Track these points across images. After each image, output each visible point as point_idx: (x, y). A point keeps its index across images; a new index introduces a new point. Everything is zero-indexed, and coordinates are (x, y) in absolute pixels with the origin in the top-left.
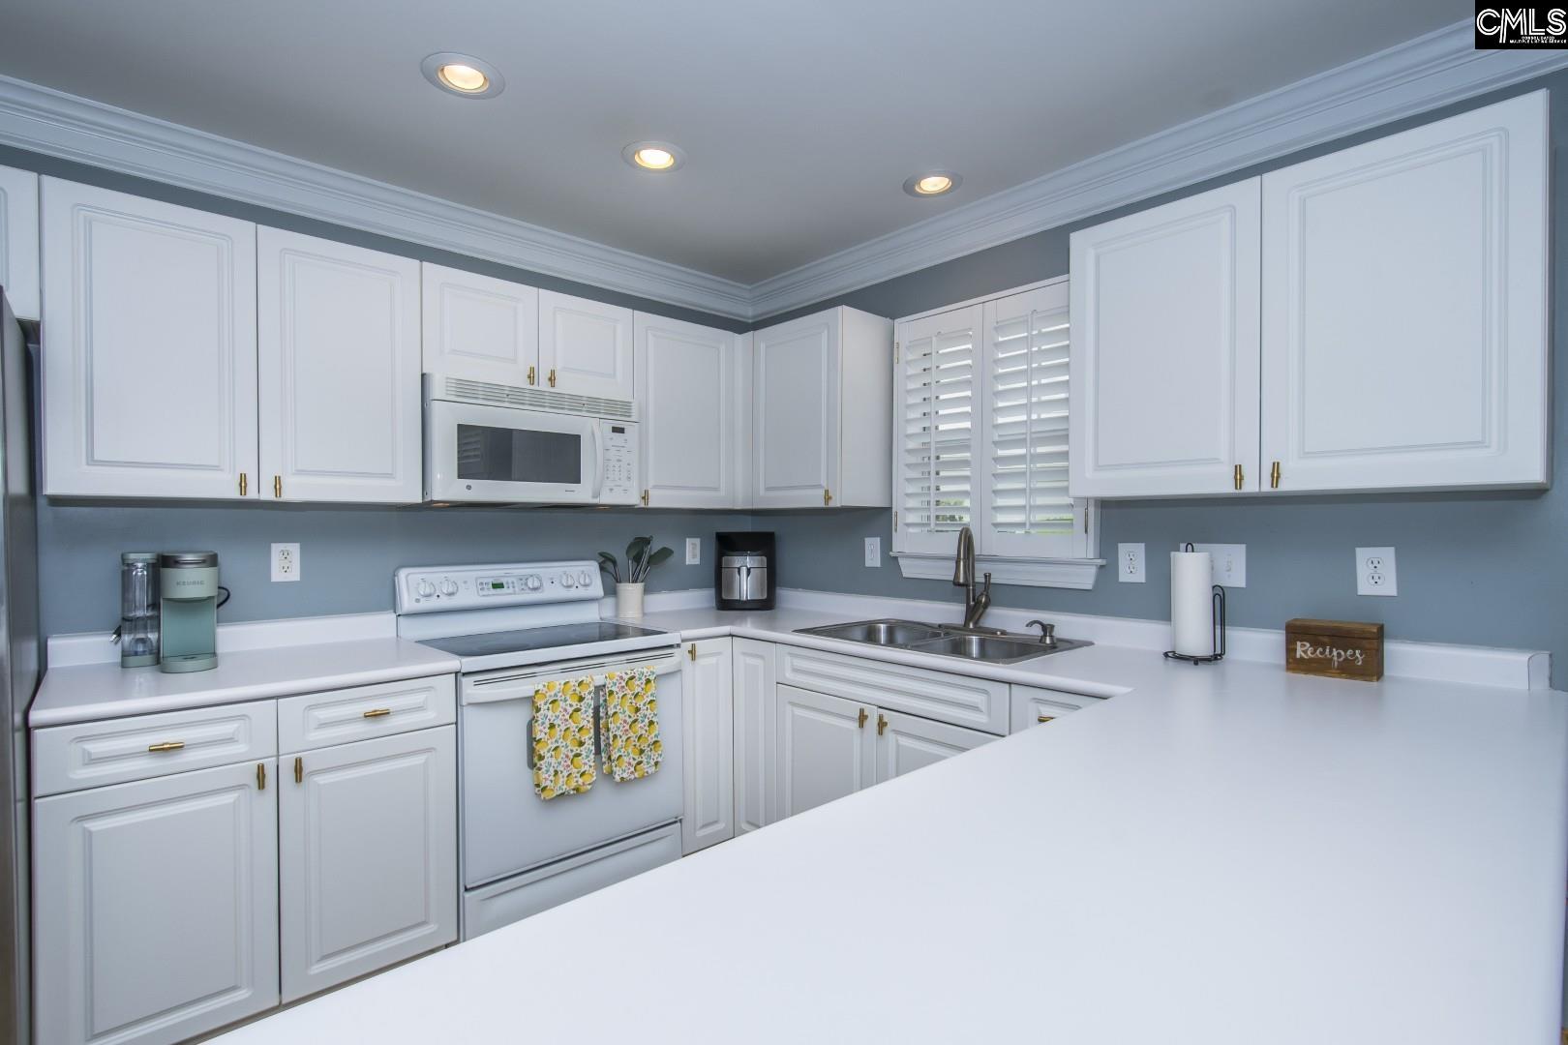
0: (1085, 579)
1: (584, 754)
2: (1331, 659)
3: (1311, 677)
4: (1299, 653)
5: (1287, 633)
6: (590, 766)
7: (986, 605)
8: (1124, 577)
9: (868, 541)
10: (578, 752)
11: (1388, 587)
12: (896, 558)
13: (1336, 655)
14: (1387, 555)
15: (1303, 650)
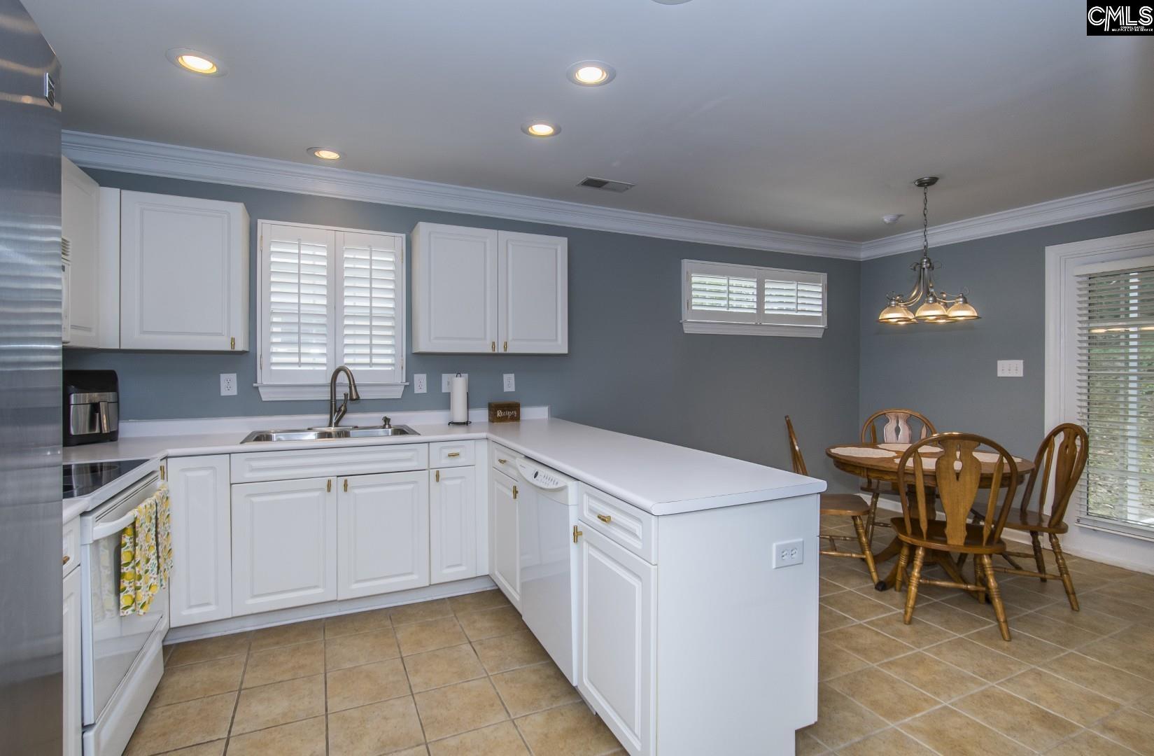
0: (397, 393)
1: (150, 569)
2: (507, 416)
3: (502, 423)
4: (498, 415)
5: (490, 410)
6: (155, 579)
7: (345, 412)
8: (417, 391)
9: (223, 377)
10: (146, 568)
11: (512, 389)
12: (257, 388)
13: (509, 414)
14: (512, 376)
15: (499, 414)
